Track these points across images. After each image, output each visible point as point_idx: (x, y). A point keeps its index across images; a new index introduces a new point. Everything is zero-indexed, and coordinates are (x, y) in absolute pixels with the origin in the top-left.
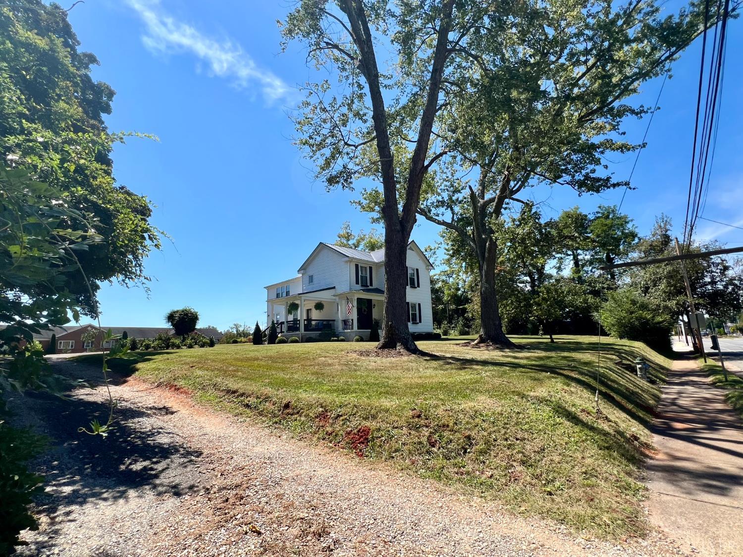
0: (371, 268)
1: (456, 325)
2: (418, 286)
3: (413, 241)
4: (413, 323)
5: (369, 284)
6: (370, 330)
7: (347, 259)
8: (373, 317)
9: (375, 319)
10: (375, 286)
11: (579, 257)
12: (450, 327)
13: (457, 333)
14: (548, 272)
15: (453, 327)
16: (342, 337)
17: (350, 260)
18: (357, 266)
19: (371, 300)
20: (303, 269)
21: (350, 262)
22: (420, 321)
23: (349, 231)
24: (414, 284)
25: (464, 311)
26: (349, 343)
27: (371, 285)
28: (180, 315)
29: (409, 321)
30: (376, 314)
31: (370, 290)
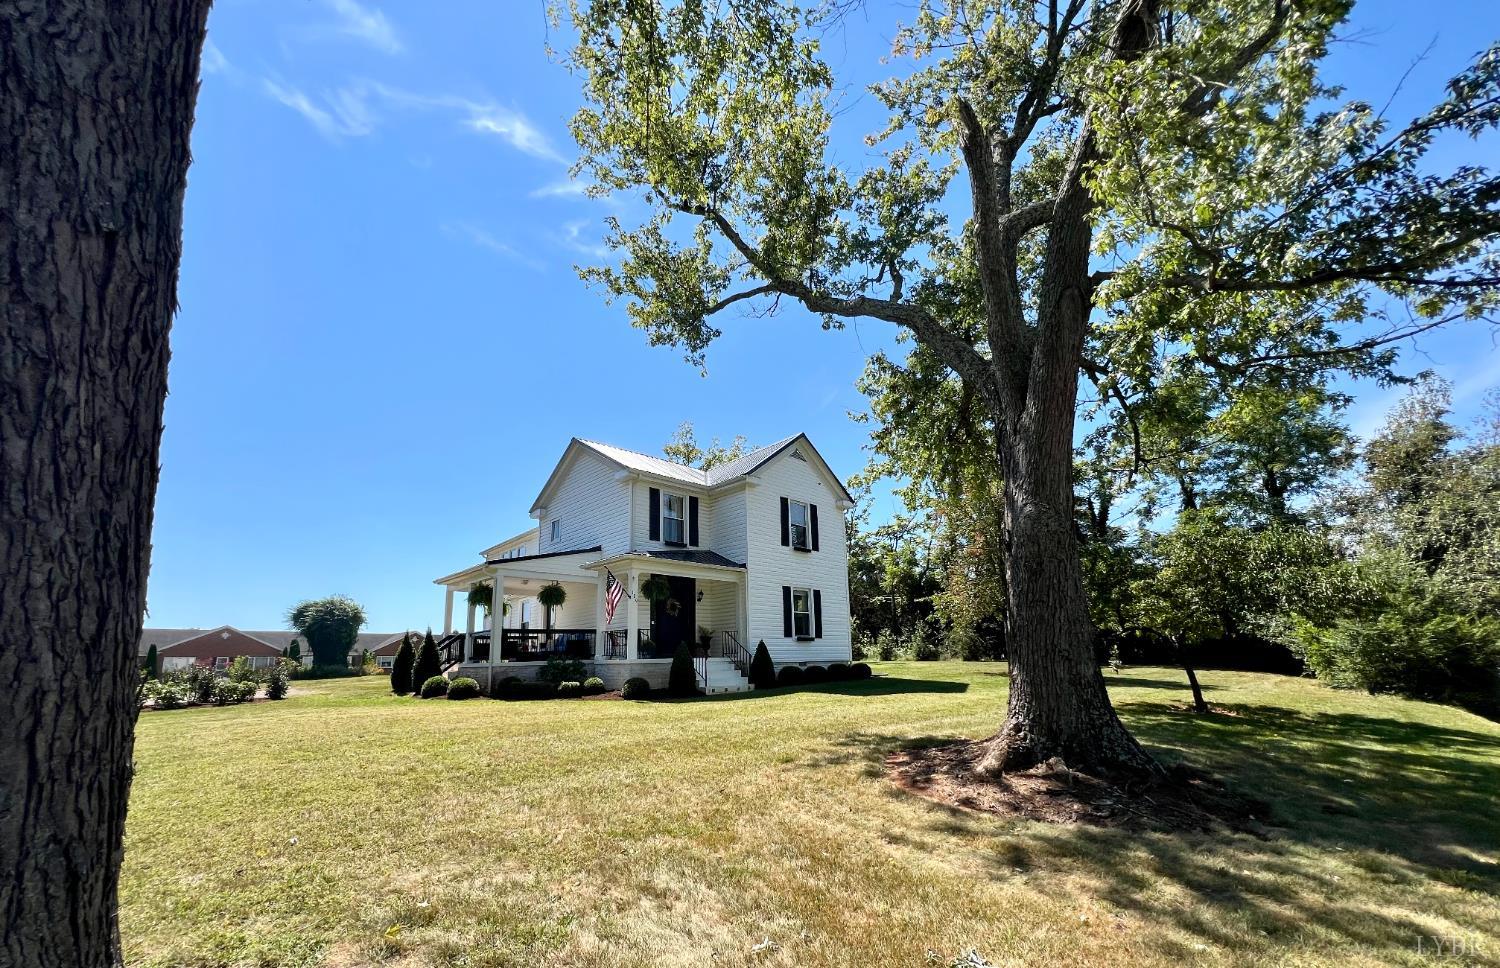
0: (694, 502)
1: (909, 637)
2: (816, 547)
3: (803, 435)
4: (799, 640)
5: (687, 540)
7: (625, 473)
8: (697, 623)
9: (701, 628)
10: (704, 544)
11: (1197, 489)
12: (897, 641)
13: (911, 654)
15: (903, 642)
16: (593, 683)
17: (635, 477)
18: (654, 495)
19: (691, 582)
20: (541, 505)
21: (634, 480)
22: (819, 634)
24: (804, 543)
25: (928, 608)
27: (694, 541)
28: (317, 611)
29: (788, 633)
30: (704, 616)
31: (689, 556)
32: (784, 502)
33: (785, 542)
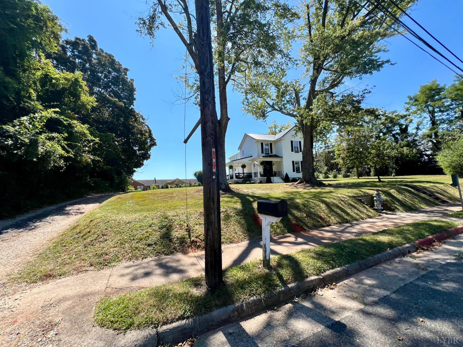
0: (271, 144)
2: (300, 151)
4: (297, 172)
5: (270, 153)
6: (266, 178)
7: (255, 141)
9: (274, 171)
10: (274, 153)
14: (410, 132)
16: (253, 182)
17: (257, 141)
18: (262, 144)
19: (271, 162)
20: (240, 148)
21: (258, 142)
23: (276, 124)
24: (298, 150)
26: (256, 184)
27: (271, 152)
28: (198, 173)
29: (294, 171)
30: (275, 168)
31: (271, 156)
32: (292, 142)
33: (292, 151)
